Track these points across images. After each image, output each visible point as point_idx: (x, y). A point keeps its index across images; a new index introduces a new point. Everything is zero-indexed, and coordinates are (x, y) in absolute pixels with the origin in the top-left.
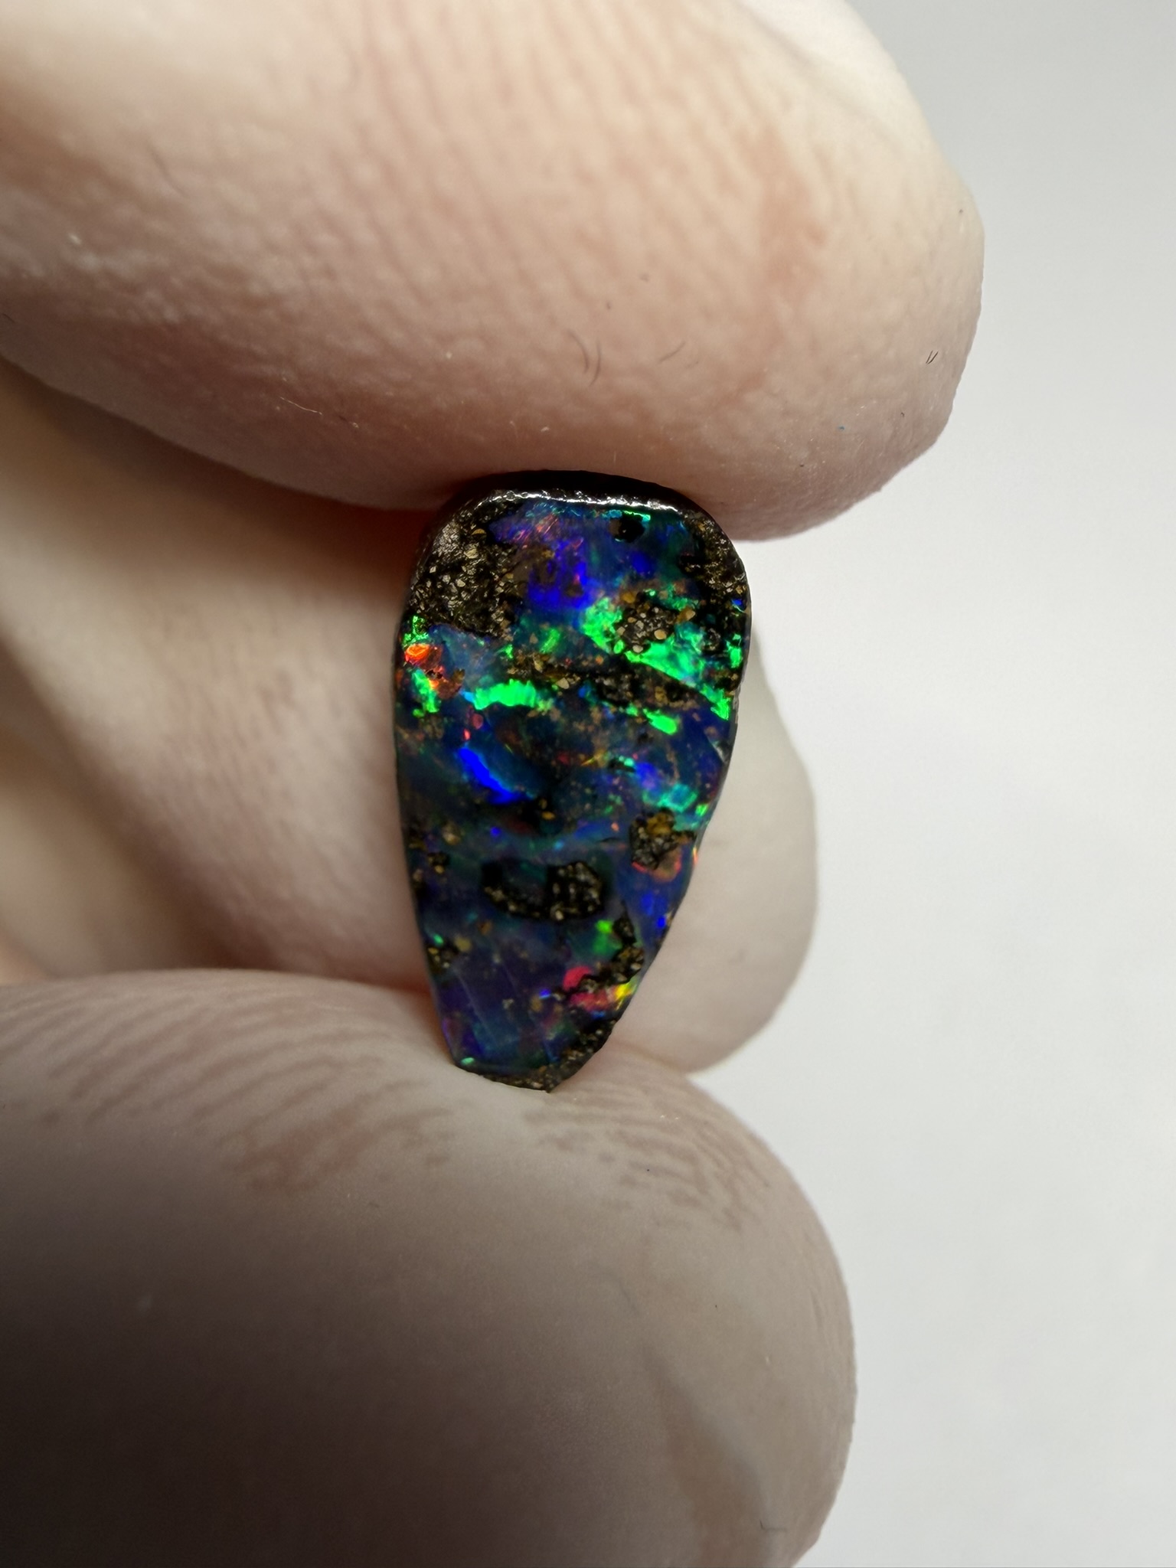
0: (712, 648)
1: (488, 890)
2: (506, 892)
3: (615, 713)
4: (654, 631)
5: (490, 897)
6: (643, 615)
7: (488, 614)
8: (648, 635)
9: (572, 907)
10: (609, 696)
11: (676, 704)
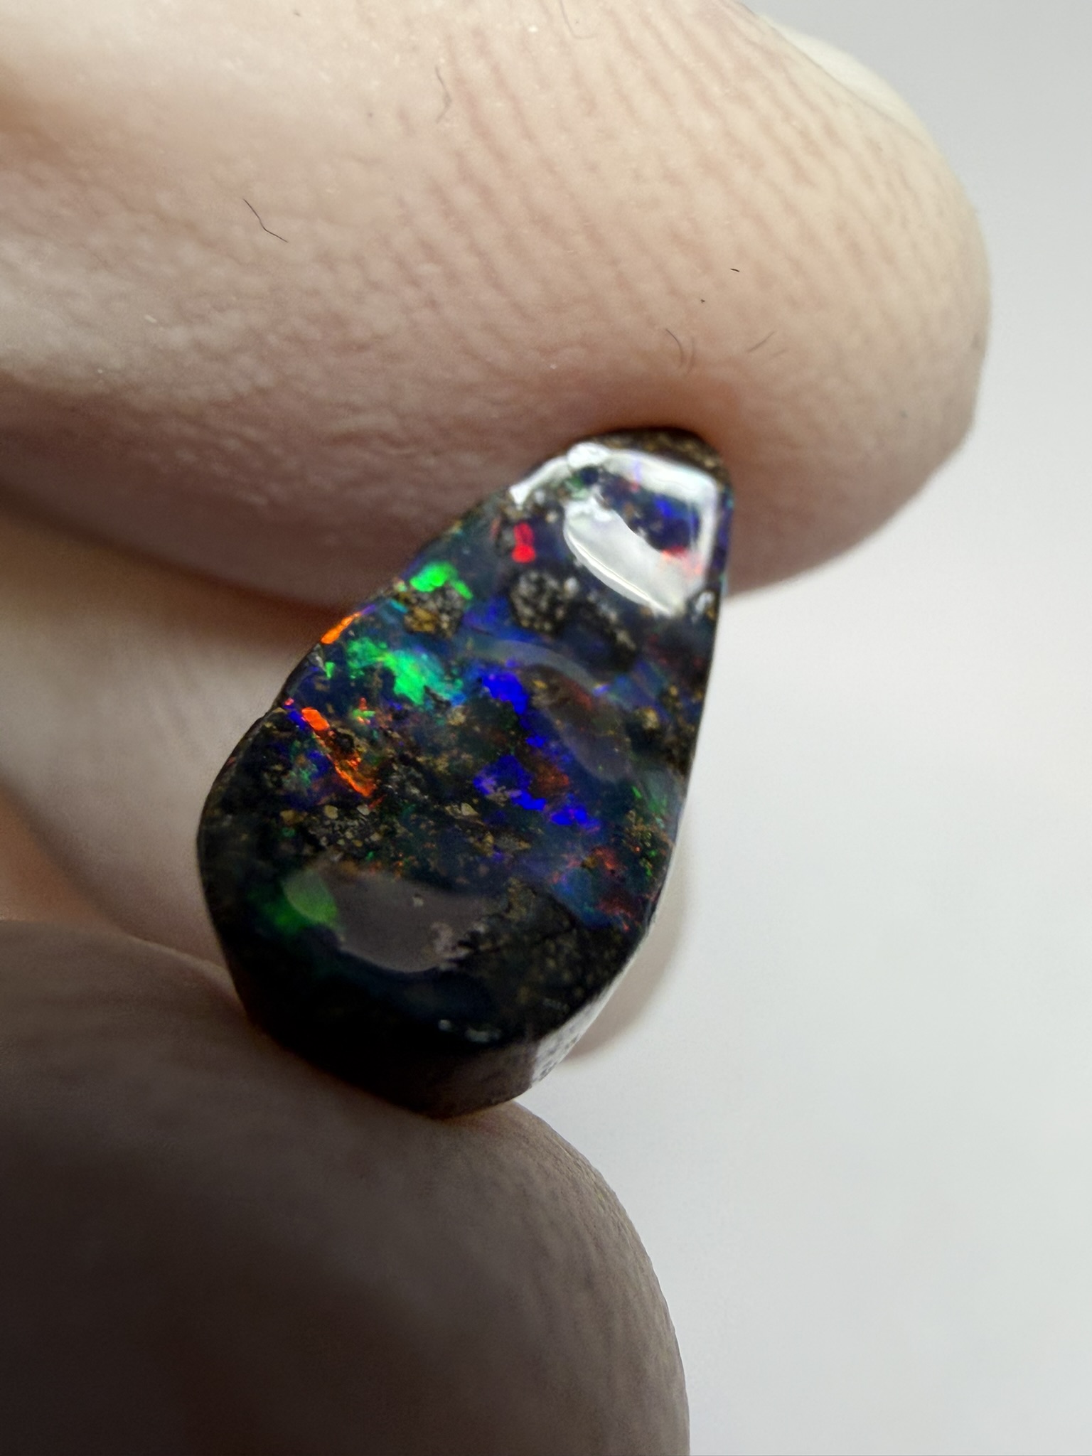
0: (278, 768)
2: (613, 637)
3: (419, 755)
4: (337, 819)
5: (633, 639)
8: (346, 818)
9: (551, 586)
11: (347, 732)
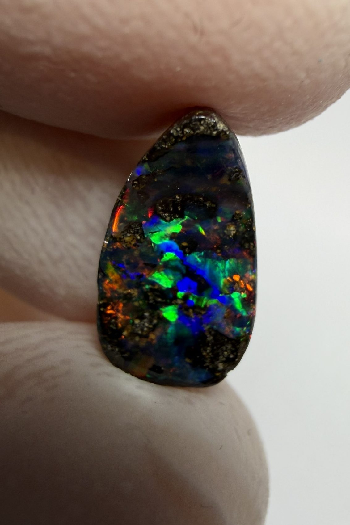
1: (214, 206)
2: (205, 205)
5: (212, 203)
6: (145, 329)
7: (214, 339)
9: (170, 201)
10: (158, 294)
